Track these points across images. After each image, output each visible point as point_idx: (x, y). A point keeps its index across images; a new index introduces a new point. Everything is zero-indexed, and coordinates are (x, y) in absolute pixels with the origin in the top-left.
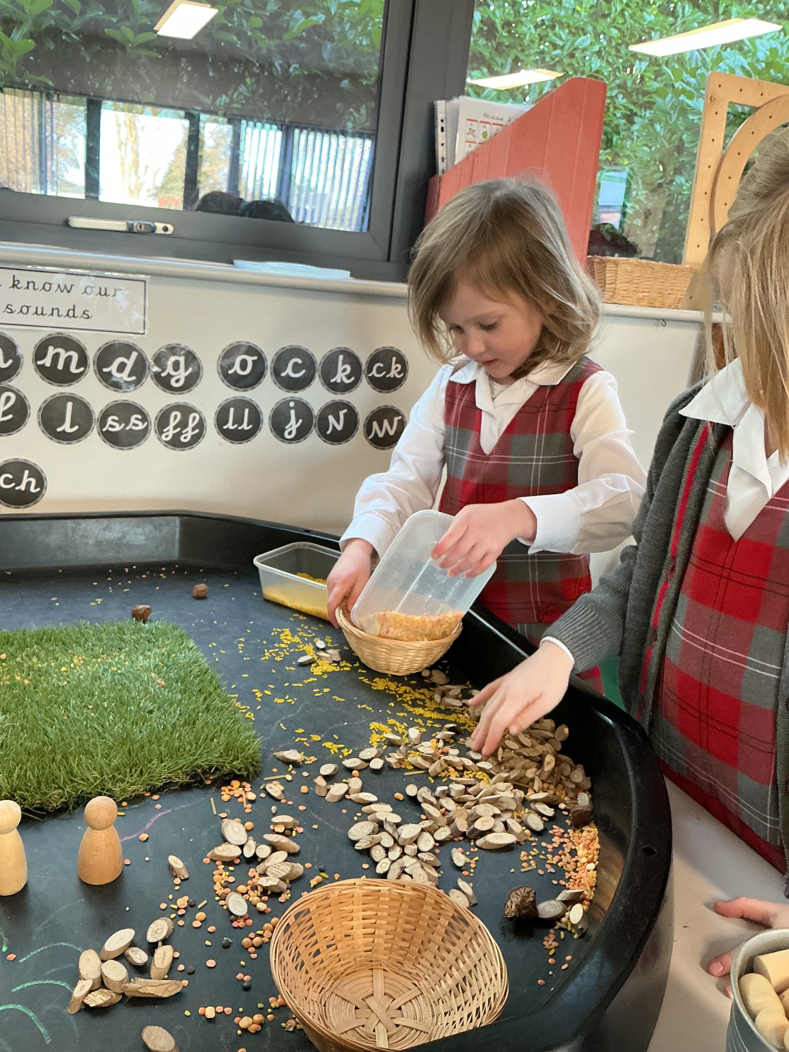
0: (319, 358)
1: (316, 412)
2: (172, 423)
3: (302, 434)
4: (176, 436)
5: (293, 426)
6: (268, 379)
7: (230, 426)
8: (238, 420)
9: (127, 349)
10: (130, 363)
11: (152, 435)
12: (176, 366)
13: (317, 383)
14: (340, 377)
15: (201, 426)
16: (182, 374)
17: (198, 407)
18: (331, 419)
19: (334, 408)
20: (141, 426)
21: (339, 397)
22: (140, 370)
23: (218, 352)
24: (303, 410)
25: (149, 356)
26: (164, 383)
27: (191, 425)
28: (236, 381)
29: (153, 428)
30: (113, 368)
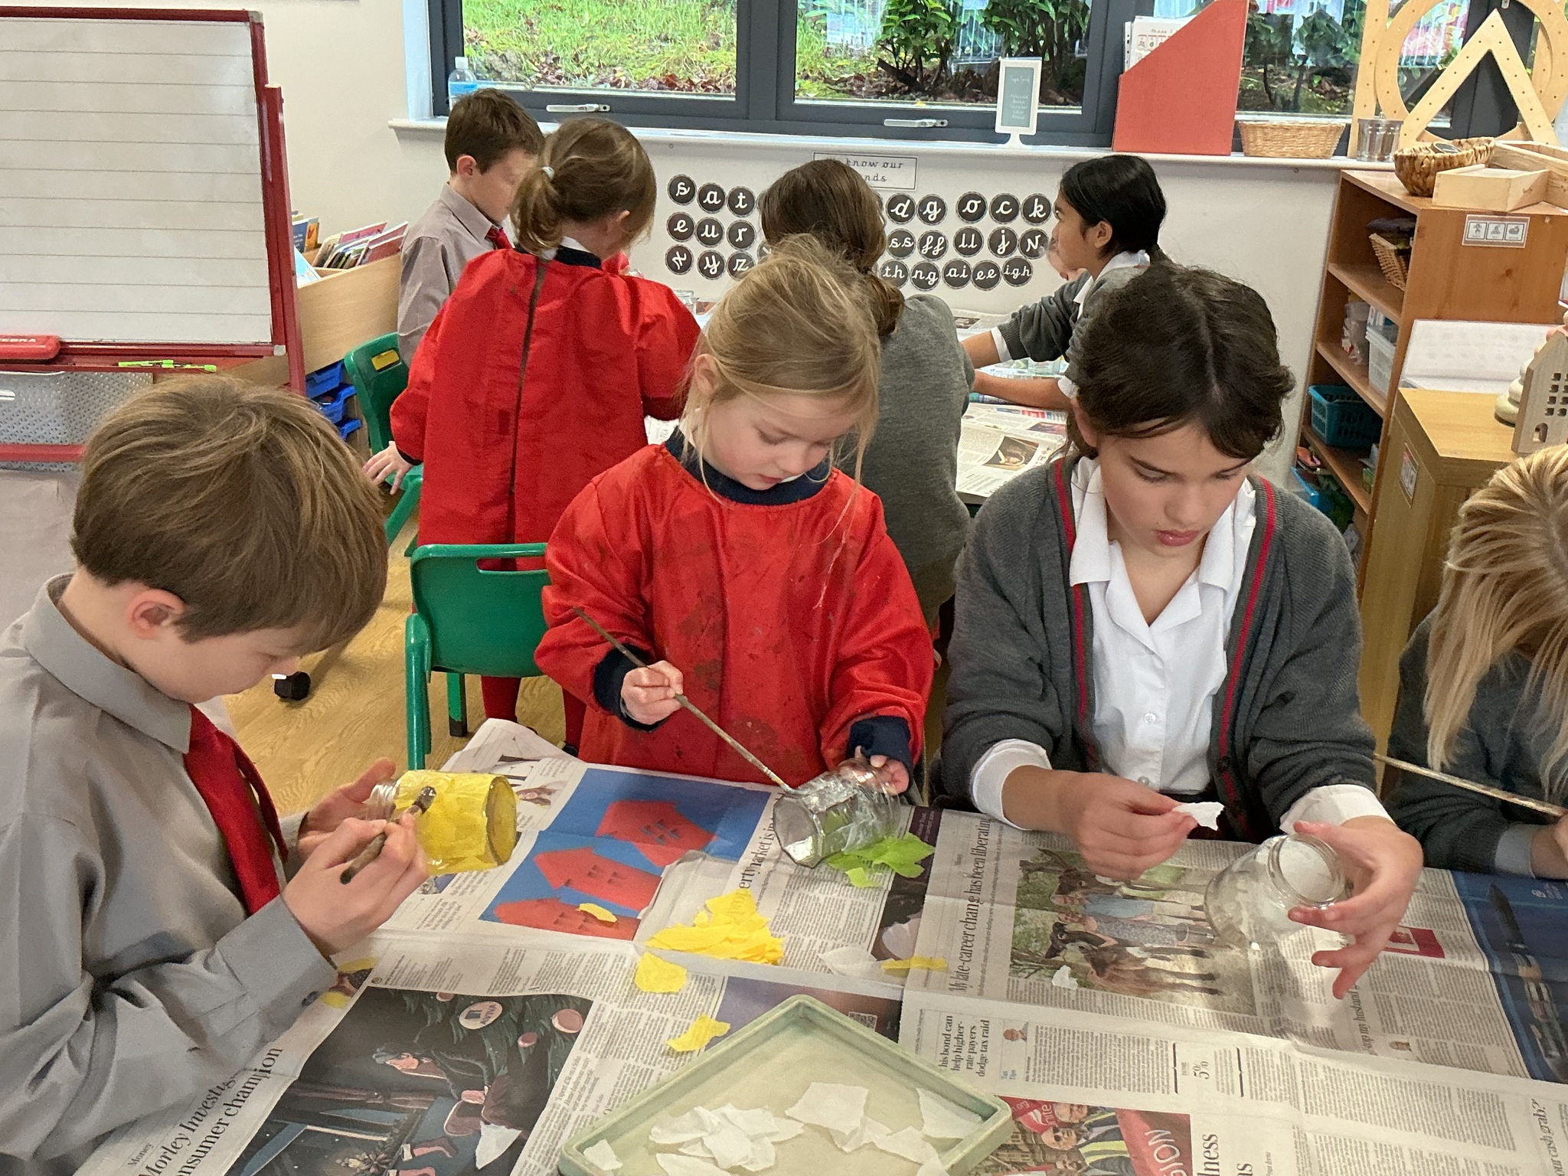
0: (1021, 202)
1: (1019, 236)
2: (928, 243)
3: (1009, 250)
4: (930, 251)
5: (1003, 246)
6: (987, 215)
7: (963, 245)
8: (968, 242)
9: (904, 198)
10: (906, 207)
11: (916, 250)
12: (932, 208)
13: (1020, 216)
14: (1035, 214)
15: (945, 245)
16: (935, 212)
17: (944, 234)
18: (1029, 241)
19: (1031, 234)
20: (910, 245)
21: (1035, 227)
22: (911, 212)
23: (957, 199)
24: (1011, 236)
25: (917, 203)
26: (925, 218)
27: (939, 244)
28: (966, 217)
29: (916, 246)
30: (896, 210)
